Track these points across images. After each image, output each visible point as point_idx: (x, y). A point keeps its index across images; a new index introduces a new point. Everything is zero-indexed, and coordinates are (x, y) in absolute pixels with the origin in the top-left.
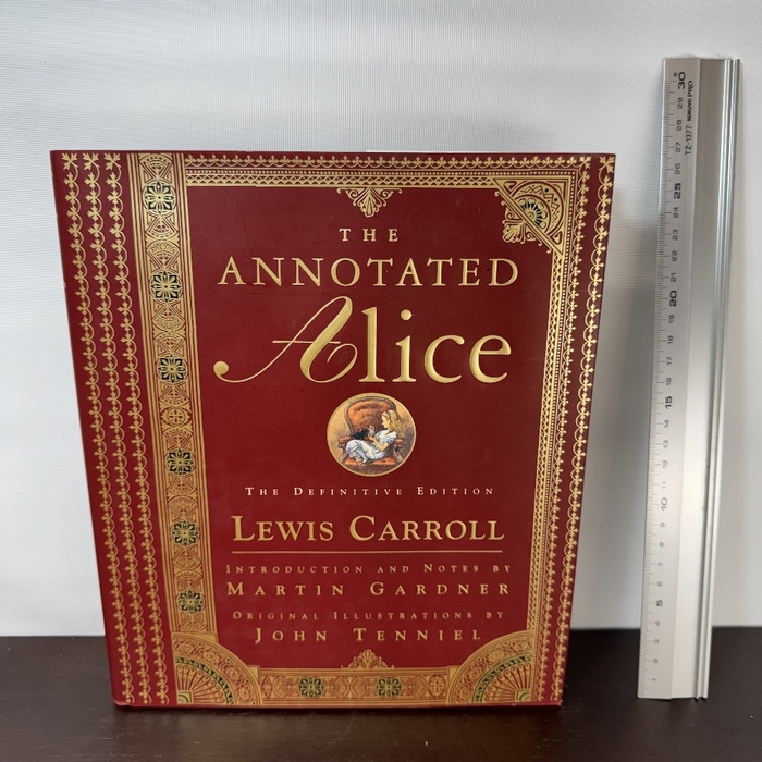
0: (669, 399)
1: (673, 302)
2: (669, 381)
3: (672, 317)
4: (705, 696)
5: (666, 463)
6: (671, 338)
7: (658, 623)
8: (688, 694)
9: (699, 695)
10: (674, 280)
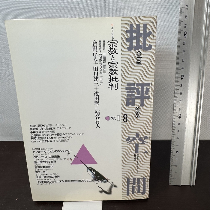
0: (182, 76)
1: (185, 37)
2: (183, 68)
3: (184, 43)
4: (194, 185)
5: (181, 101)
6: (184, 51)
7: (176, 159)
8: (188, 184)
9: (192, 184)
10: (185, 27)
